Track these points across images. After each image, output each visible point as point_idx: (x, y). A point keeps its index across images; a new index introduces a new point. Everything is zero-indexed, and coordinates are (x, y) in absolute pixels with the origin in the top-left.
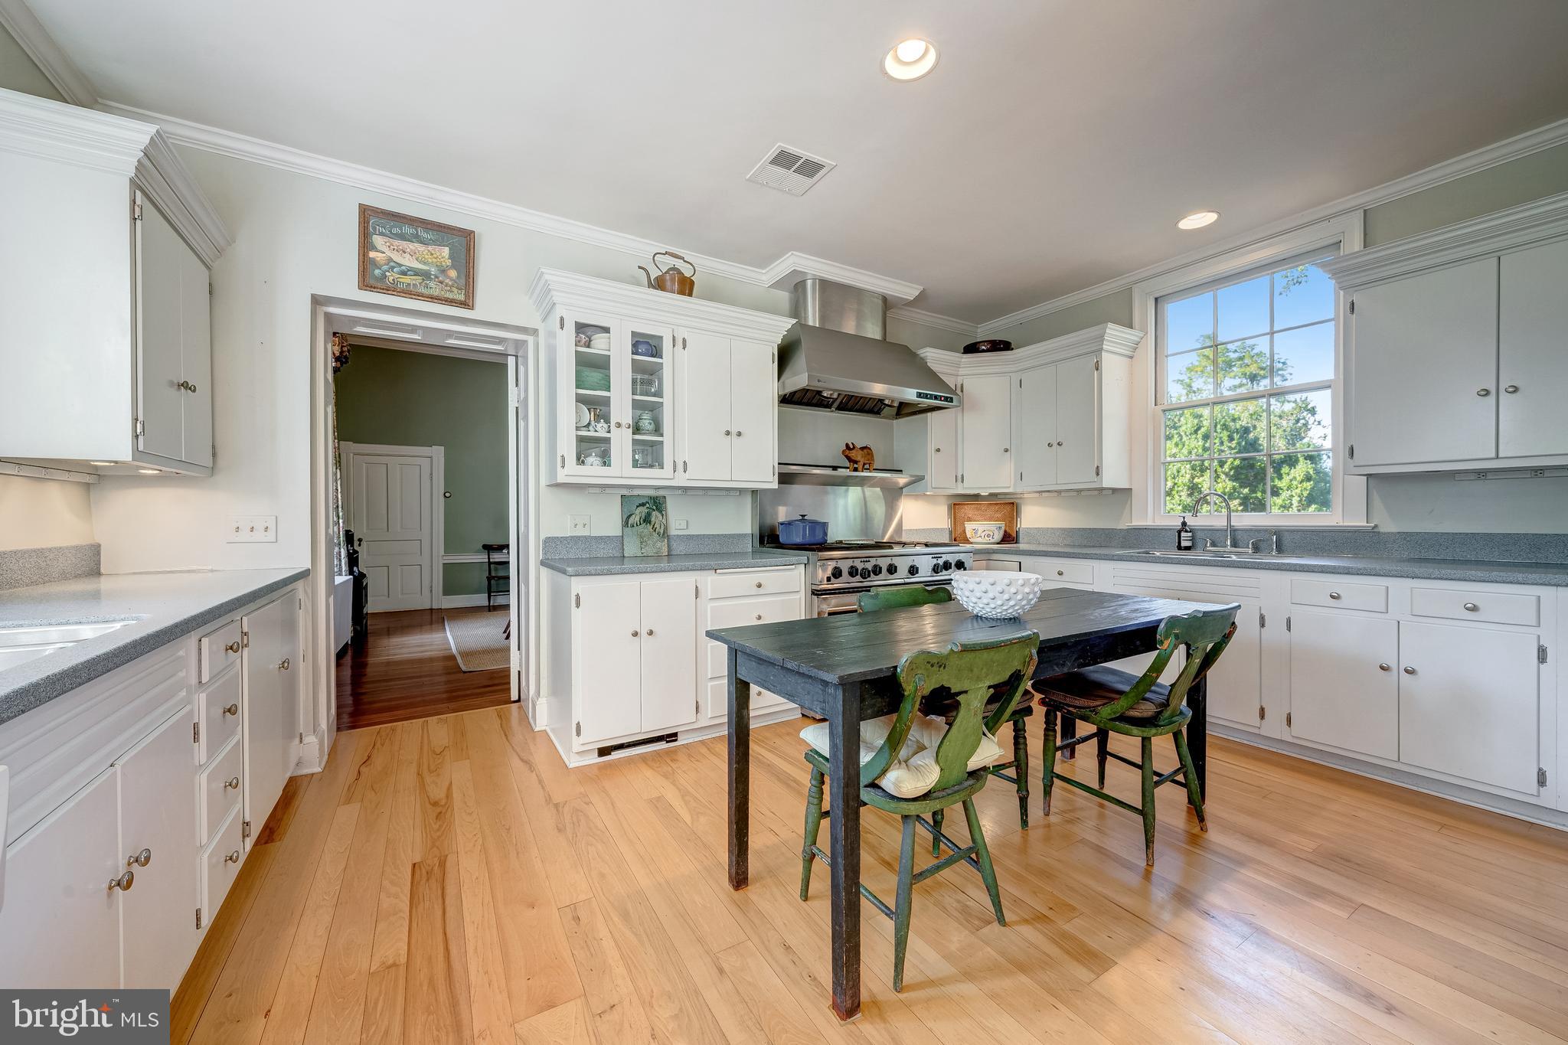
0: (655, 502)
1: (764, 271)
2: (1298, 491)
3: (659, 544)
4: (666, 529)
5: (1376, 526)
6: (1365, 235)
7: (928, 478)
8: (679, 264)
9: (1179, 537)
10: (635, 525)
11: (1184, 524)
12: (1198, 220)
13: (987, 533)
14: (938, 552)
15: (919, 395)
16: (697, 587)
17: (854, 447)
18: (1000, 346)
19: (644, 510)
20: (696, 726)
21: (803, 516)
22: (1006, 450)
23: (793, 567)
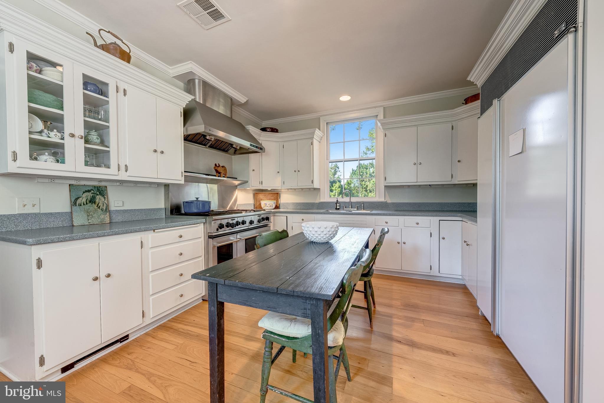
0: (98, 190)
1: (171, 68)
2: (337, 191)
3: (102, 217)
4: (108, 206)
5: (386, 201)
6: (384, 115)
7: (250, 182)
8: (119, 42)
9: (336, 205)
10: (82, 204)
11: (337, 201)
12: (345, 98)
13: (270, 205)
14: (259, 214)
15: (251, 145)
16: (142, 242)
17: (219, 166)
18: (274, 130)
19: (90, 195)
20: (142, 326)
21: (197, 198)
22: (278, 172)
23: (198, 225)
